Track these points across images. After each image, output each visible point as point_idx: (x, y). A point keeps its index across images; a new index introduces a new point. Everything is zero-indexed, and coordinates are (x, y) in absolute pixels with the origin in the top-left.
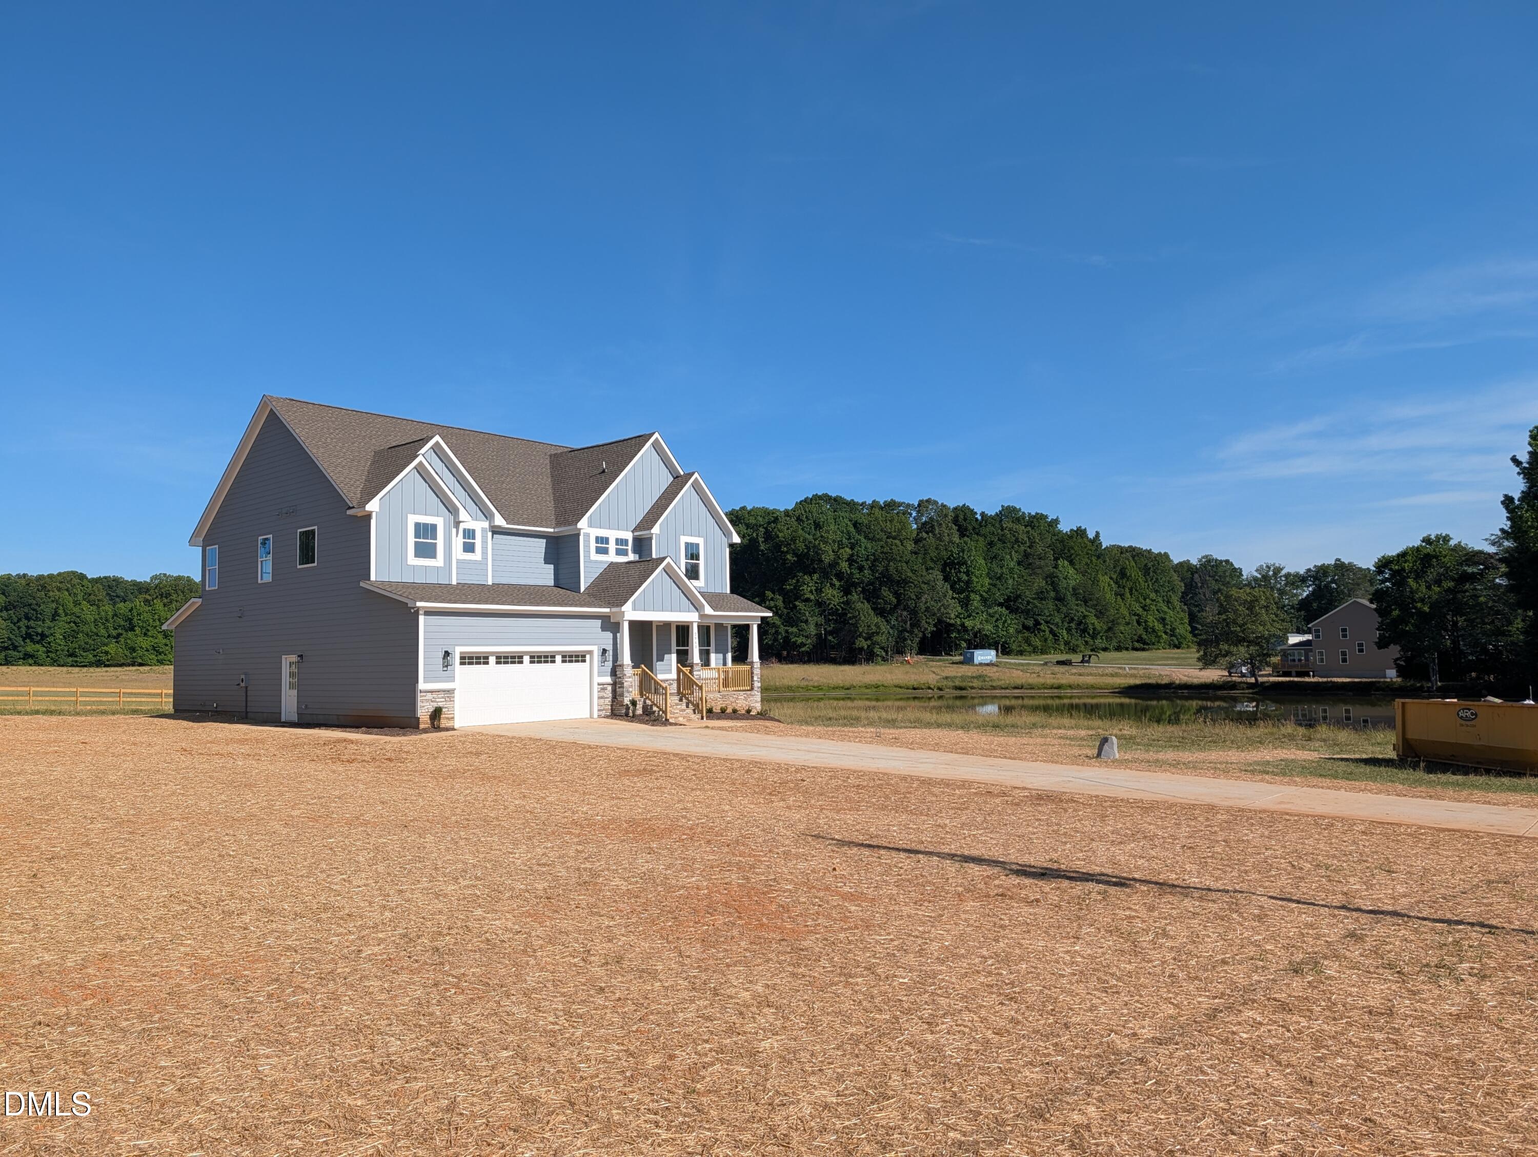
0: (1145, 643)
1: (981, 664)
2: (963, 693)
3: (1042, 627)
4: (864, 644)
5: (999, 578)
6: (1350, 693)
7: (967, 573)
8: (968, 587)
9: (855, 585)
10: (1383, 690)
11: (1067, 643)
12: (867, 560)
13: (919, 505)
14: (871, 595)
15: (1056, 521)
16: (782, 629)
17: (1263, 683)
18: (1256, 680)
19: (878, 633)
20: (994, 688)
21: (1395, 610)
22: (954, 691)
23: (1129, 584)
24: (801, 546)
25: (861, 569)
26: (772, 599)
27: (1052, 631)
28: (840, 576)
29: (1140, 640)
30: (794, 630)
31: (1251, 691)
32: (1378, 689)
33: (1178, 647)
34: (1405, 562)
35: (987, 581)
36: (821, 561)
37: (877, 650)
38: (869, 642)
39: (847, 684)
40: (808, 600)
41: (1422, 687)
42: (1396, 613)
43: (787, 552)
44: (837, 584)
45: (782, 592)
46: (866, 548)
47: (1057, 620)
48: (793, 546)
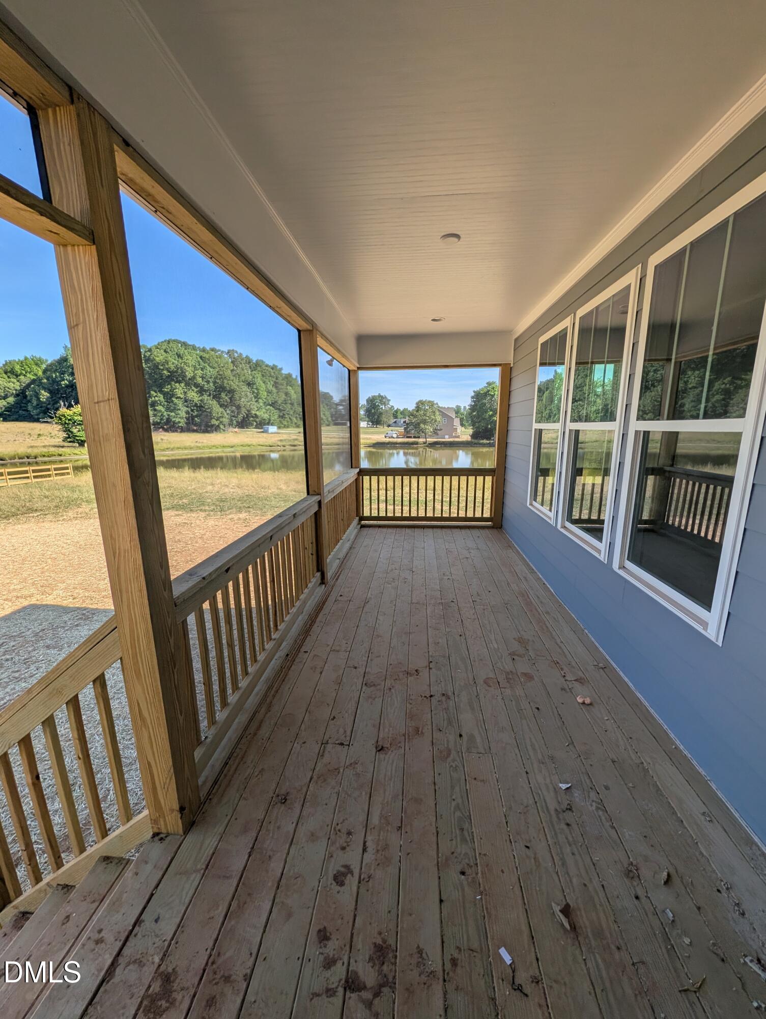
1: (272, 433)
3: (286, 416)
4: (217, 423)
5: (270, 393)
7: (257, 389)
8: (258, 395)
9: (205, 391)
11: (296, 423)
12: (211, 378)
13: (228, 352)
14: (216, 397)
15: (281, 369)
16: (165, 414)
19: (222, 417)
24: (172, 367)
25: (208, 382)
26: (156, 396)
27: (290, 418)
28: (197, 385)
30: (173, 414)
35: (265, 393)
36: (185, 376)
37: (222, 426)
38: (219, 422)
40: (179, 398)
43: (163, 370)
44: (196, 390)
45: (161, 392)
46: (210, 372)
47: (291, 413)
48: (167, 366)
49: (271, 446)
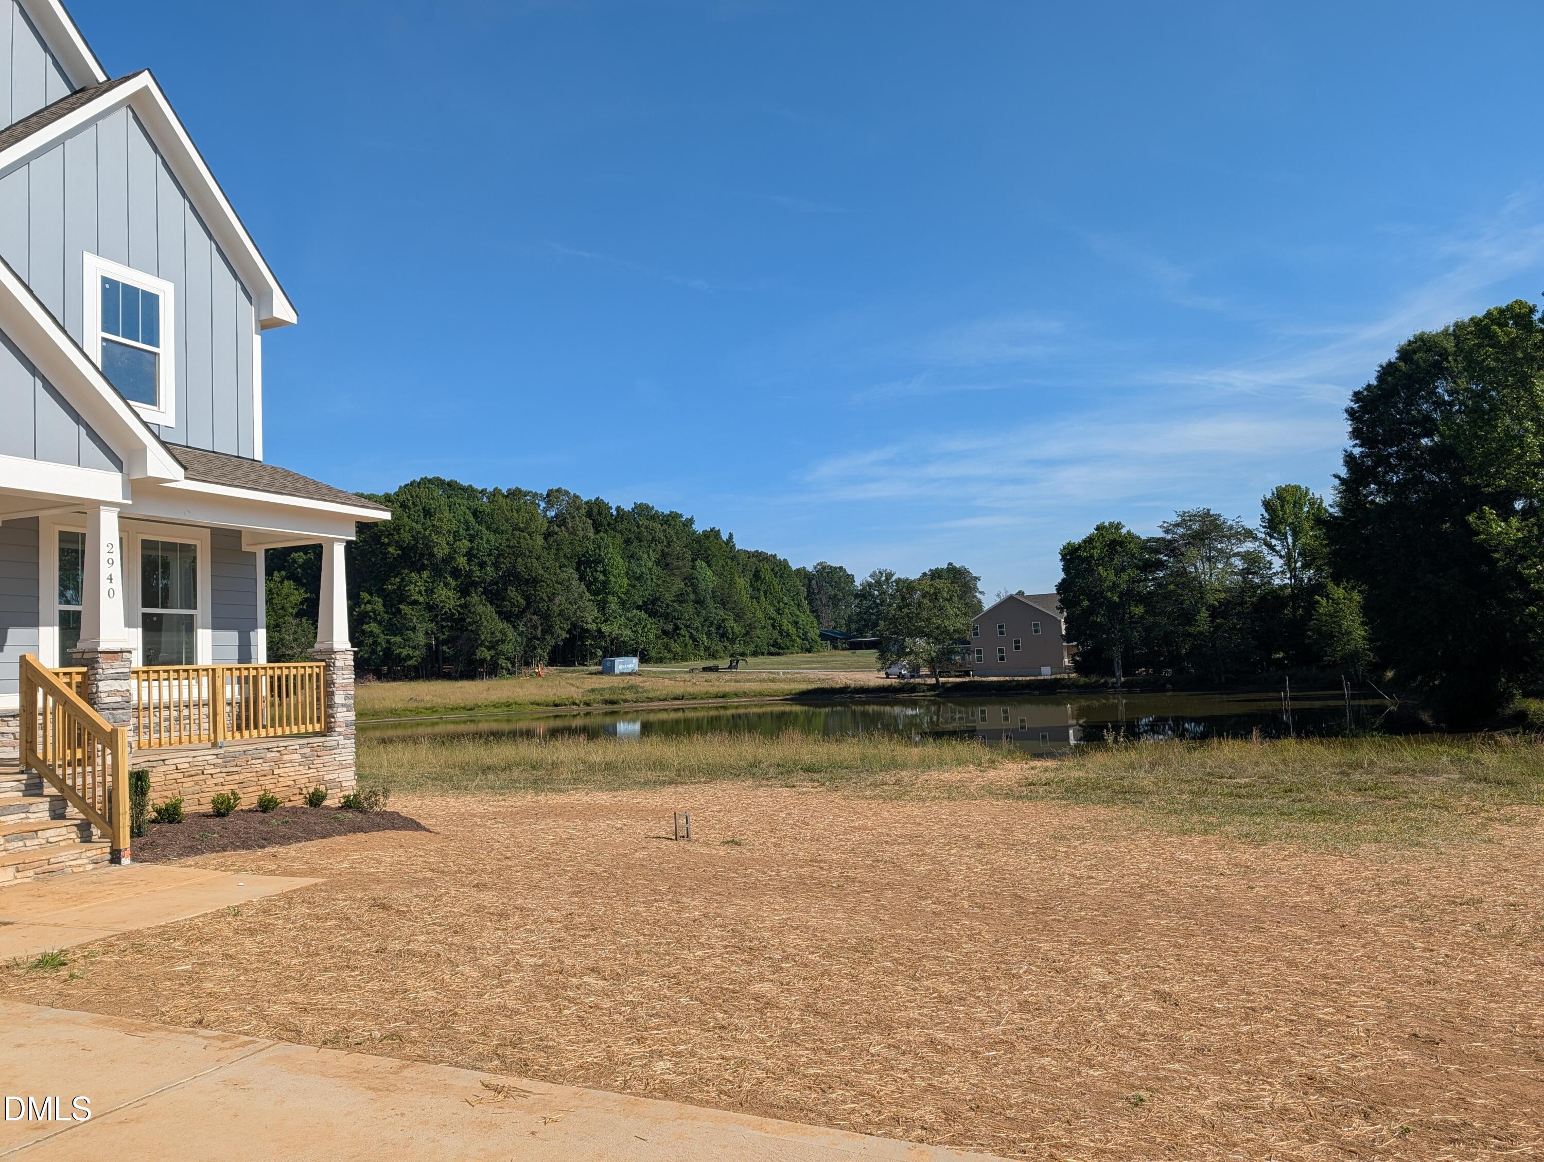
0: (780, 648)
1: (622, 674)
2: (615, 707)
3: (682, 632)
4: (488, 655)
5: (638, 579)
6: (1037, 692)
7: (604, 572)
8: (605, 587)
9: (475, 584)
10: (1068, 687)
11: (707, 649)
12: (489, 555)
13: (548, 495)
14: (494, 596)
15: (691, 521)
16: (382, 639)
17: (944, 684)
18: (937, 680)
19: (503, 641)
20: (651, 700)
21: (1084, 600)
22: (605, 706)
23: (764, 587)
24: (407, 537)
25: (482, 565)
26: (369, 602)
27: (692, 637)
28: (456, 573)
29: (775, 644)
30: (398, 639)
31: (932, 693)
32: (1063, 687)
33: (809, 651)
34: (1094, 548)
35: (626, 581)
36: (432, 555)
37: (502, 662)
38: (493, 652)
39: (470, 703)
40: (416, 602)
41: (1106, 682)
42: (1086, 603)
43: (389, 544)
44: (453, 583)
45: (381, 592)
46: (488, 541)
47: (697, 624)
48: (396, 537)
49: (556, 705)
